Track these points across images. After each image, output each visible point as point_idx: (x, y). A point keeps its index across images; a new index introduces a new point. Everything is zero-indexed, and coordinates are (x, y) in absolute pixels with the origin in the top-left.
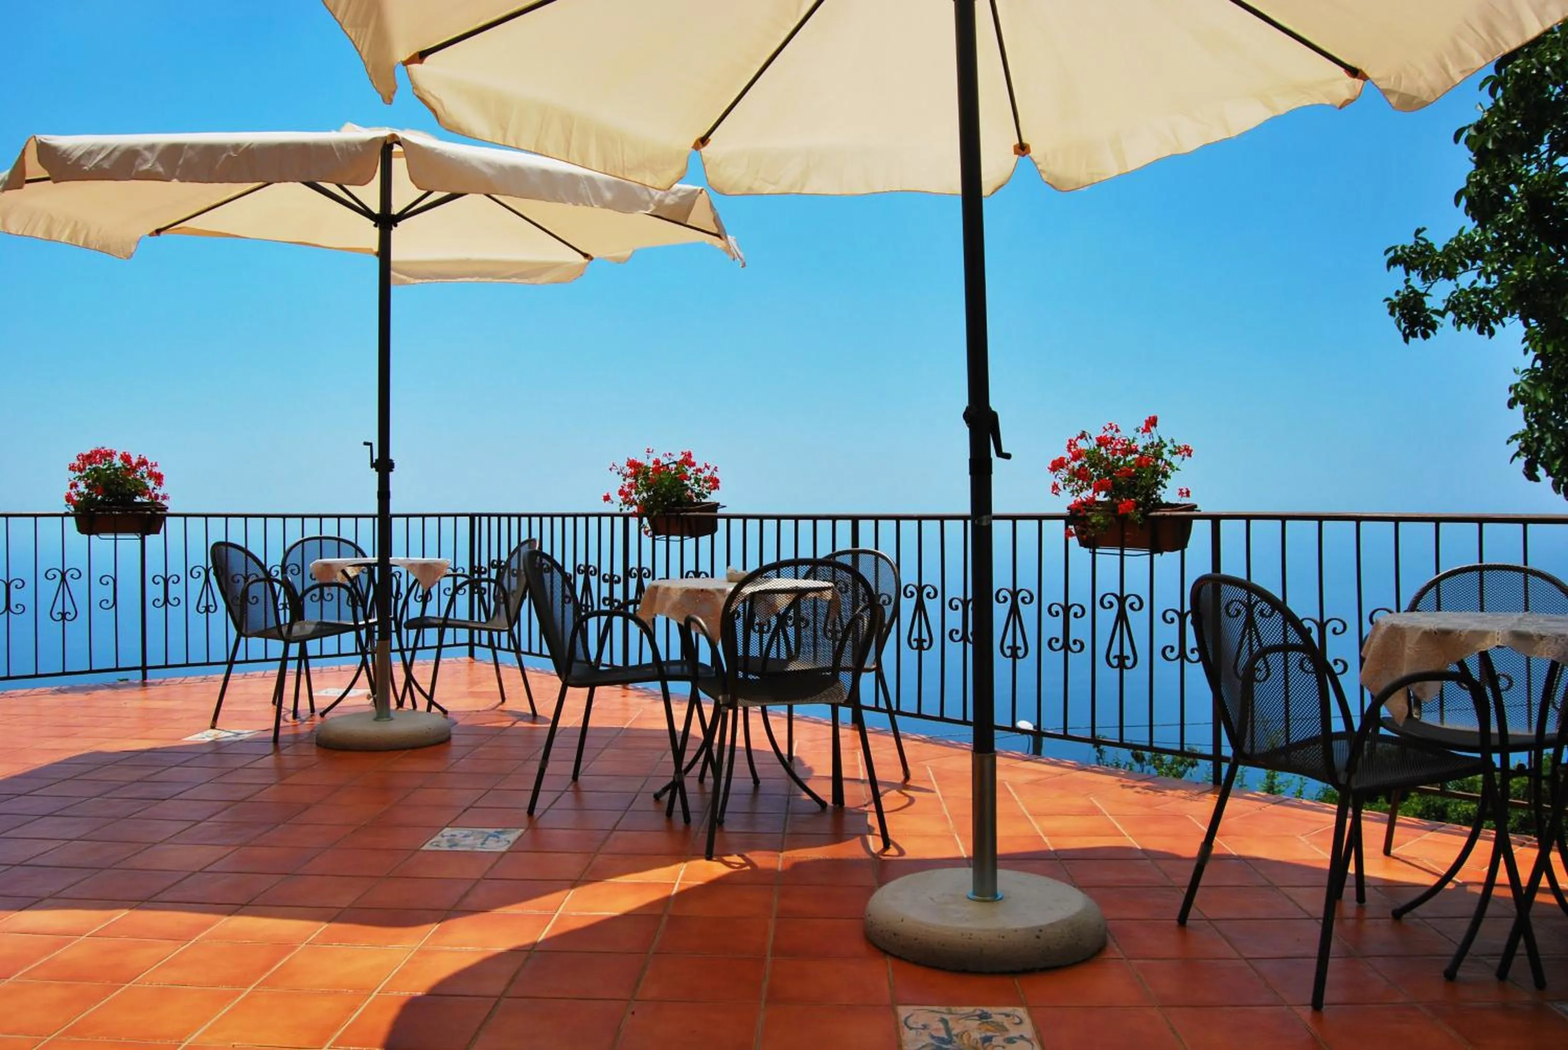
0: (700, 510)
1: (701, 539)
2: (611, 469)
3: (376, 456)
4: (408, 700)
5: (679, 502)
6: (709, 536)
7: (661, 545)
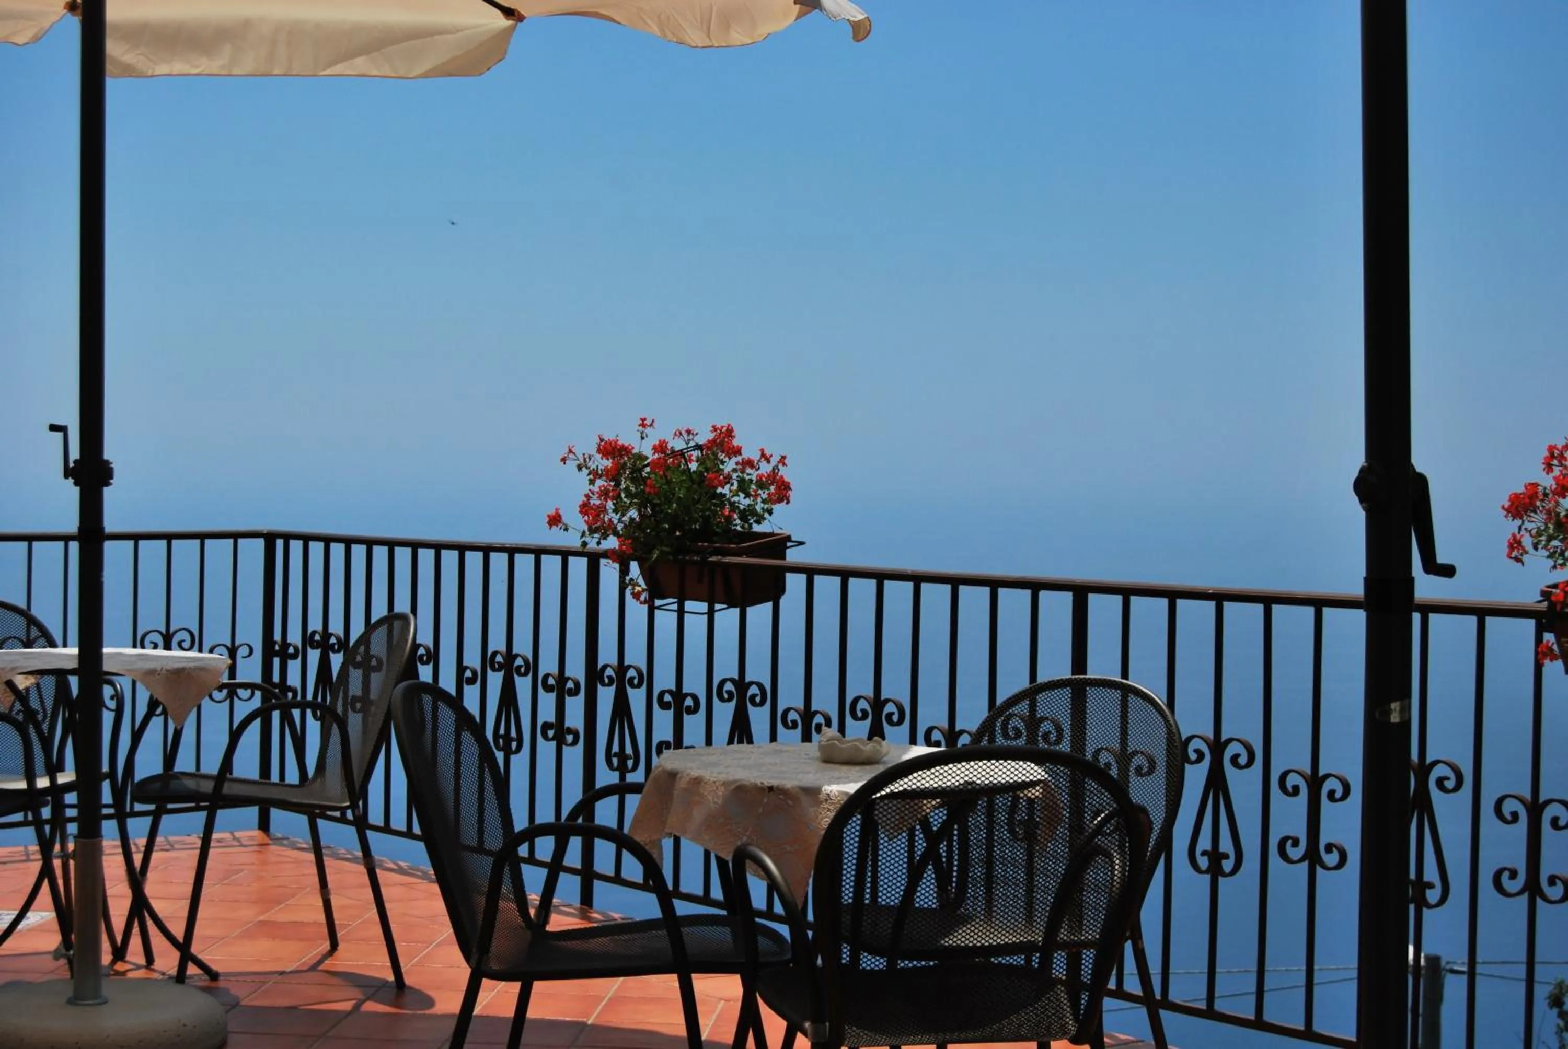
0: (750, 552)
1: (750, 610)
2: (564, 460)
3: (75, 454)
4: (136, 942)
5: (706, 533)
6: (769, 606)
7: (666, 620)
